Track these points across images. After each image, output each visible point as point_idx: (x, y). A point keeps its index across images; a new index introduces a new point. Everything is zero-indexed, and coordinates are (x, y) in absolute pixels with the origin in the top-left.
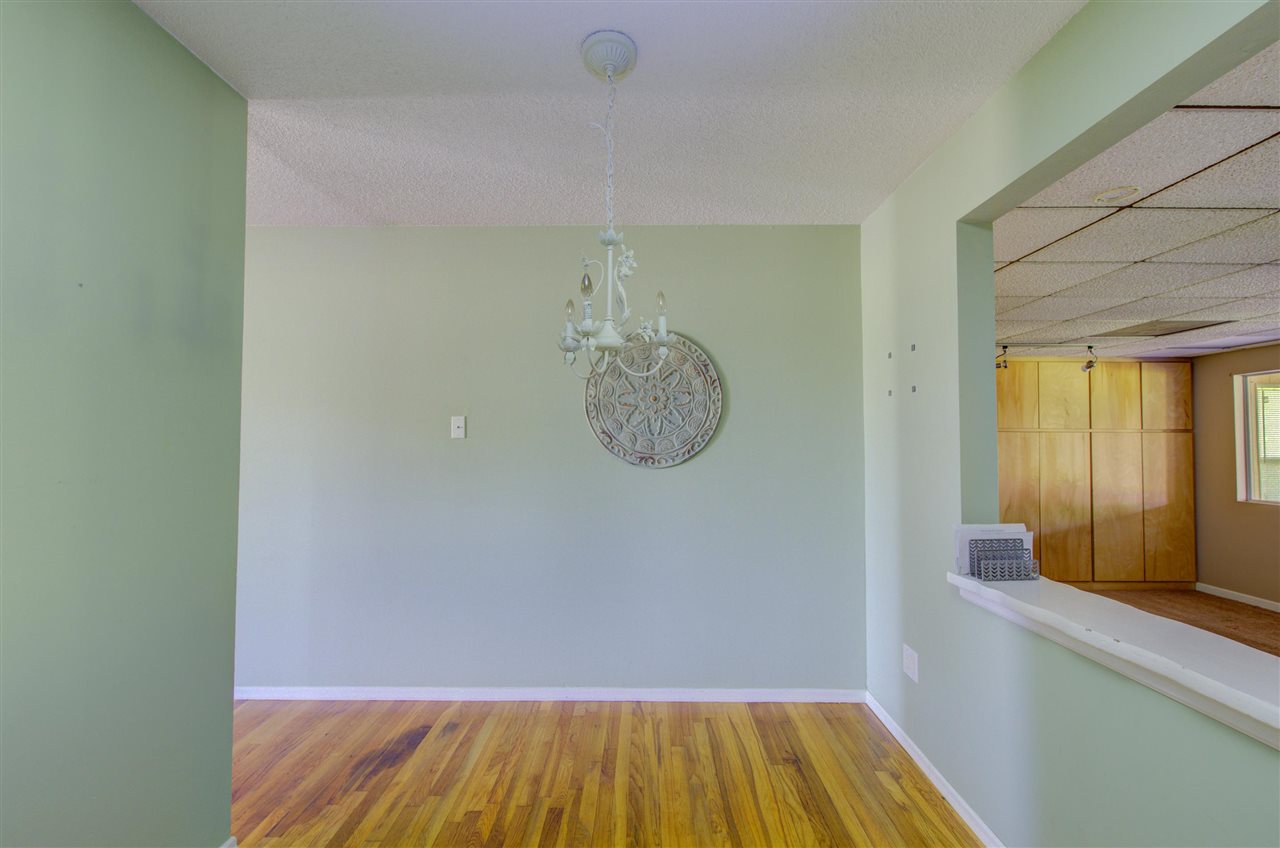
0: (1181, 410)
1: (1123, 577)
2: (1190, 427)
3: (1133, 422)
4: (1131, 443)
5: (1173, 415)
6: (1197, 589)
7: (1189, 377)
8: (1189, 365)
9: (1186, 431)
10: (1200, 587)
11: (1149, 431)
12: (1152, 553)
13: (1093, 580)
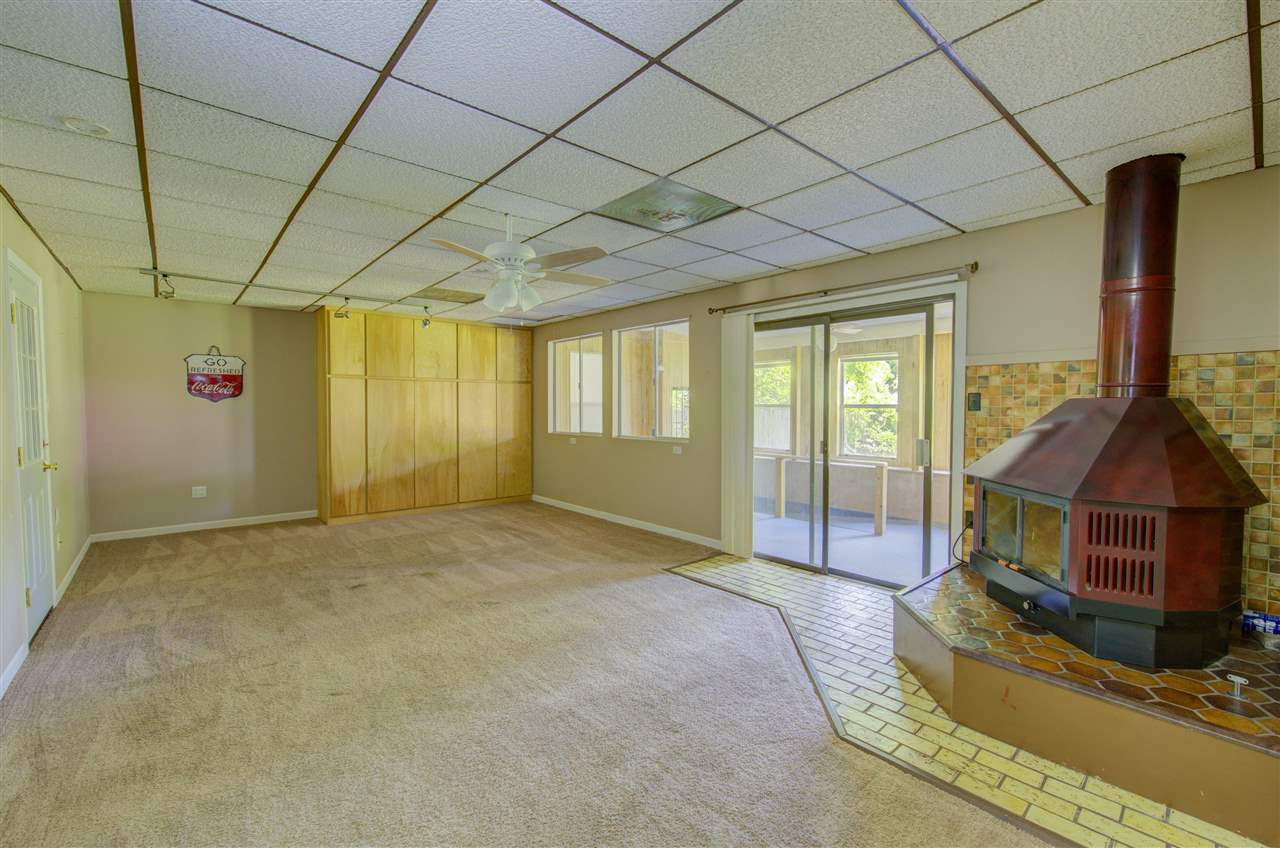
0: (525, 367)
1: (481, 497)
2: (530, 380)
3: (491, 376)
4: (488, 390)
5: (519, 370)
6: (534, 499)
7: (530, 342)
8: (529, 333)
9: (527, 382)
10: (536, 498)
11: (503, 382)
12: (502, 476)
13: (459, 502)
